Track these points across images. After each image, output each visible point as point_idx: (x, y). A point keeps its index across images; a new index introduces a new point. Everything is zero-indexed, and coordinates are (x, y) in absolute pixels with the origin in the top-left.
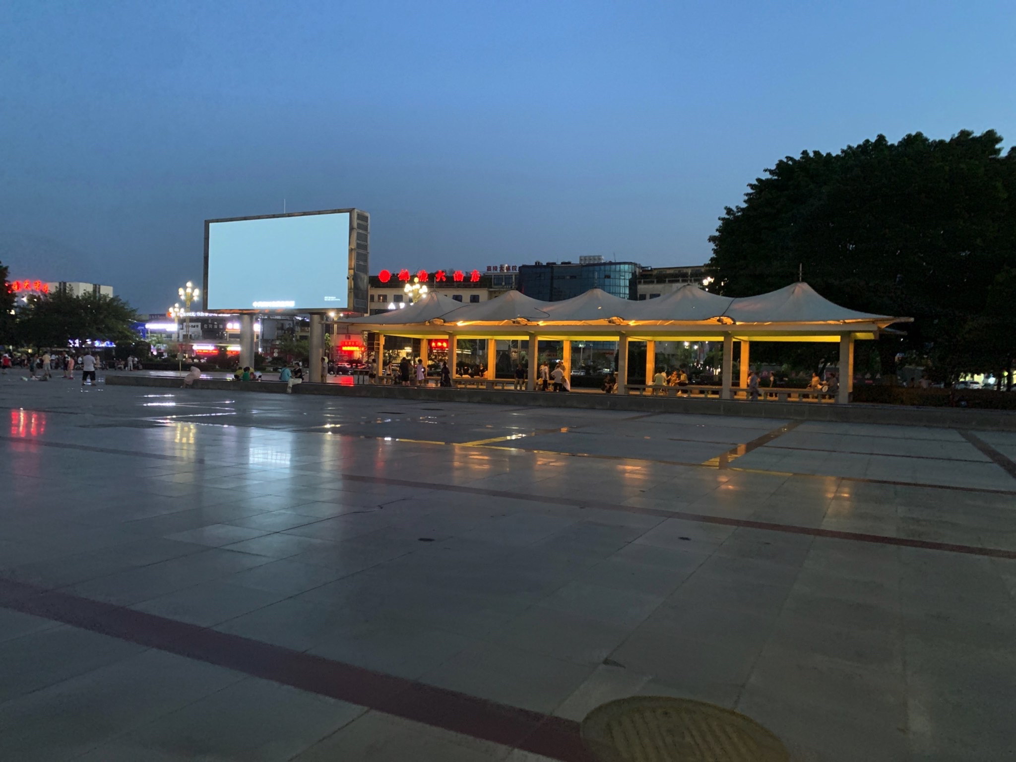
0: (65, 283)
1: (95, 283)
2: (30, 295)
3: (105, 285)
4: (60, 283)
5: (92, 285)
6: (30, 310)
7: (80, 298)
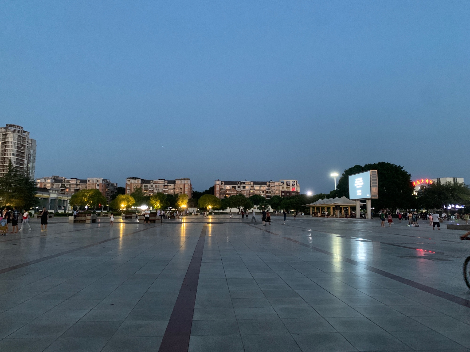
0: (439, 179)
1: (454, 177)
2: (422, 186)
3: (460, 177)
4: (437, 179)
5: (453, 178)
6: (422, 192)
7: (445, 185)
